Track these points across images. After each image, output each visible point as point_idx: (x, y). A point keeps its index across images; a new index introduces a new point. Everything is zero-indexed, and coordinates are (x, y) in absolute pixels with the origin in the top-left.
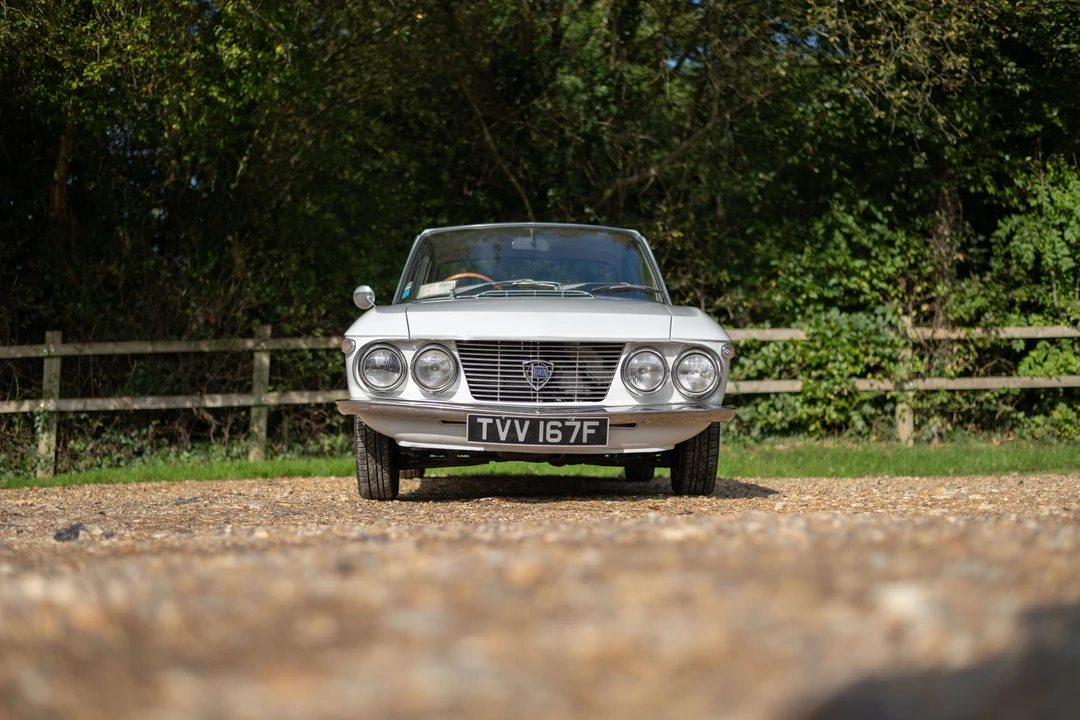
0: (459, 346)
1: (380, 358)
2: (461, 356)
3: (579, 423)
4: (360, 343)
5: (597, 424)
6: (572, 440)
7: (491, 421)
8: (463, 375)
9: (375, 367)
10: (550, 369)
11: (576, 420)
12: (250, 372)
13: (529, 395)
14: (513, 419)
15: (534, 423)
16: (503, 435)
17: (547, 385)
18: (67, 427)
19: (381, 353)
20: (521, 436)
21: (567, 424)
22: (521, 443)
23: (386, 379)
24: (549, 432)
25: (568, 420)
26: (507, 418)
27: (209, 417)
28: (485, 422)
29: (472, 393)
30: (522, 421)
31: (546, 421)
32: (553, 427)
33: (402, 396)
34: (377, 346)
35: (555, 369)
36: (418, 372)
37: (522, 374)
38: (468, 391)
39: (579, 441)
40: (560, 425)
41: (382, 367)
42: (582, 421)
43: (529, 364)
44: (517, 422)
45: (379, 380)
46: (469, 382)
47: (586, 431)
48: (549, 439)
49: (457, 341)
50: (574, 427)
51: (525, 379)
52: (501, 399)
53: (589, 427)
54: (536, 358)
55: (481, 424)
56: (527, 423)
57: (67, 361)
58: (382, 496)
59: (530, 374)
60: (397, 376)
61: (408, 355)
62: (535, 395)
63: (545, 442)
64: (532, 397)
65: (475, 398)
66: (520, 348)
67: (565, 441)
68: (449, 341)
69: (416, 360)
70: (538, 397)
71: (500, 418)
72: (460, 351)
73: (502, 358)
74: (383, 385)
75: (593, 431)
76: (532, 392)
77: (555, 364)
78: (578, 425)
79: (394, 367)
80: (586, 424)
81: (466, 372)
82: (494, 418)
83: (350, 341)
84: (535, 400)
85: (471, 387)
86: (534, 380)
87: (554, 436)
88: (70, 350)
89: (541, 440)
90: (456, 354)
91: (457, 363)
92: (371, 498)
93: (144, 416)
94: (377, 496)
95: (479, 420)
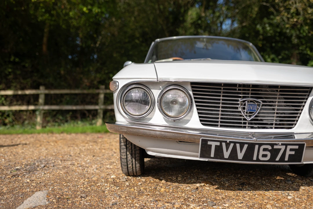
0: (192, 87)
1: (136, 94)
2: (194, 94)
3: (284, 147)
4: (122, 84)
5: (297, 147)
6: (277, 159)
7: (218, 144)
8: (195, 108)
9: (132, 101)
10: (259, 105)
11: (282, 144)
12: (97, 99)
13: (241, 123)
14: (235, 143)
15: (251, 146)
16: (226, 154)
17: (256, 116)
18: (46, 114)
19: (136, 90)
20: (240, 155)
21: (275, 147)
22: (240, 160)
23: (140, 109)
24: (262, 153)
25: (276, 144)
26: (231, 142)
27: (86, 112)
28: (214, 144)
29: (201, 121)
30: (242, 145)
31: (260, 145)
32: (265, 150)
33: (151, 122)
34: (134, 86)
35: (263, 105)
36: (163, 105)
37: (237, 108)
38: (198, 119)
39: (282, 159)
40: (270, 148)
41: (137, 101)
42: (286, 145)
43: (244, 101)
44: (238, 146)
45: (135, 110)
46: (199, 113)
47: (288, 153)
48: (261, 158)
49: (192, 83)
50: (281, 149)
51: (240, 112)
52: (221, 126)
53: (291, 150)
54: (248, 97)
55: (211, 145)
56: (246, 146)
57: (46, 95)
58: (135, 174)
59: (244, 108)
60: (147, 107)
61: (156, 93)
62: (245, 123)
63: (258, 160)
64: (242, 125)
65: (203, 124)
66: (236, 90)
67: (273, 159)
68: (186, 83)
69: (162, 96)
70: (247, 125)
71: (226, 142)
72: (193, 91)
73: (223, 96)
74: (137, 114)
75: (293, 153)
76: (242, 121)
77: (263, 102)
78: (283, 148)
79: (145, 101)
80: (289, 147)
81: (197, 106)
82: (221, 142)
83: (115, 82)
84: (245, 127)
85: (200, 117)
86: (247, 113)
87: (264, 156)
88: (47, 92)
89: (255, 158)
90: (191, 93)
91: (191, 100)
92: (129, 175)
93: (68, 111)
94: (133, 174)
95: (209, 143)
